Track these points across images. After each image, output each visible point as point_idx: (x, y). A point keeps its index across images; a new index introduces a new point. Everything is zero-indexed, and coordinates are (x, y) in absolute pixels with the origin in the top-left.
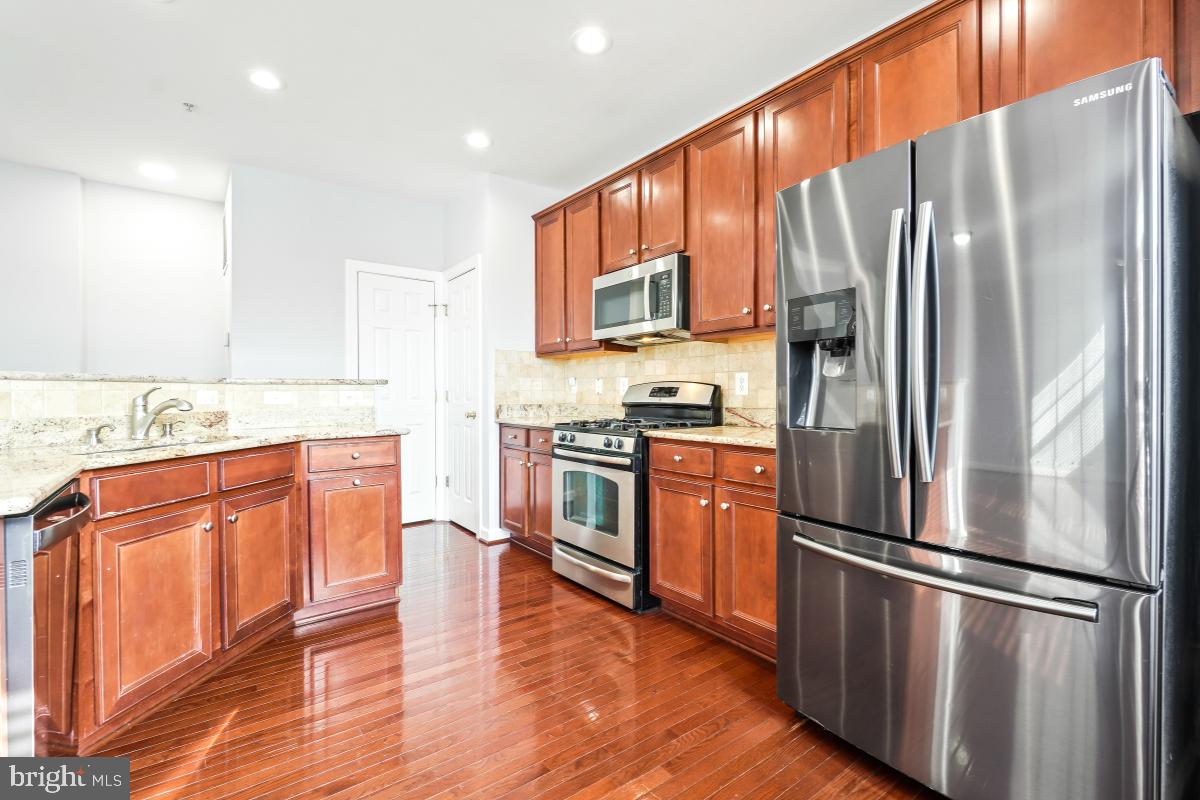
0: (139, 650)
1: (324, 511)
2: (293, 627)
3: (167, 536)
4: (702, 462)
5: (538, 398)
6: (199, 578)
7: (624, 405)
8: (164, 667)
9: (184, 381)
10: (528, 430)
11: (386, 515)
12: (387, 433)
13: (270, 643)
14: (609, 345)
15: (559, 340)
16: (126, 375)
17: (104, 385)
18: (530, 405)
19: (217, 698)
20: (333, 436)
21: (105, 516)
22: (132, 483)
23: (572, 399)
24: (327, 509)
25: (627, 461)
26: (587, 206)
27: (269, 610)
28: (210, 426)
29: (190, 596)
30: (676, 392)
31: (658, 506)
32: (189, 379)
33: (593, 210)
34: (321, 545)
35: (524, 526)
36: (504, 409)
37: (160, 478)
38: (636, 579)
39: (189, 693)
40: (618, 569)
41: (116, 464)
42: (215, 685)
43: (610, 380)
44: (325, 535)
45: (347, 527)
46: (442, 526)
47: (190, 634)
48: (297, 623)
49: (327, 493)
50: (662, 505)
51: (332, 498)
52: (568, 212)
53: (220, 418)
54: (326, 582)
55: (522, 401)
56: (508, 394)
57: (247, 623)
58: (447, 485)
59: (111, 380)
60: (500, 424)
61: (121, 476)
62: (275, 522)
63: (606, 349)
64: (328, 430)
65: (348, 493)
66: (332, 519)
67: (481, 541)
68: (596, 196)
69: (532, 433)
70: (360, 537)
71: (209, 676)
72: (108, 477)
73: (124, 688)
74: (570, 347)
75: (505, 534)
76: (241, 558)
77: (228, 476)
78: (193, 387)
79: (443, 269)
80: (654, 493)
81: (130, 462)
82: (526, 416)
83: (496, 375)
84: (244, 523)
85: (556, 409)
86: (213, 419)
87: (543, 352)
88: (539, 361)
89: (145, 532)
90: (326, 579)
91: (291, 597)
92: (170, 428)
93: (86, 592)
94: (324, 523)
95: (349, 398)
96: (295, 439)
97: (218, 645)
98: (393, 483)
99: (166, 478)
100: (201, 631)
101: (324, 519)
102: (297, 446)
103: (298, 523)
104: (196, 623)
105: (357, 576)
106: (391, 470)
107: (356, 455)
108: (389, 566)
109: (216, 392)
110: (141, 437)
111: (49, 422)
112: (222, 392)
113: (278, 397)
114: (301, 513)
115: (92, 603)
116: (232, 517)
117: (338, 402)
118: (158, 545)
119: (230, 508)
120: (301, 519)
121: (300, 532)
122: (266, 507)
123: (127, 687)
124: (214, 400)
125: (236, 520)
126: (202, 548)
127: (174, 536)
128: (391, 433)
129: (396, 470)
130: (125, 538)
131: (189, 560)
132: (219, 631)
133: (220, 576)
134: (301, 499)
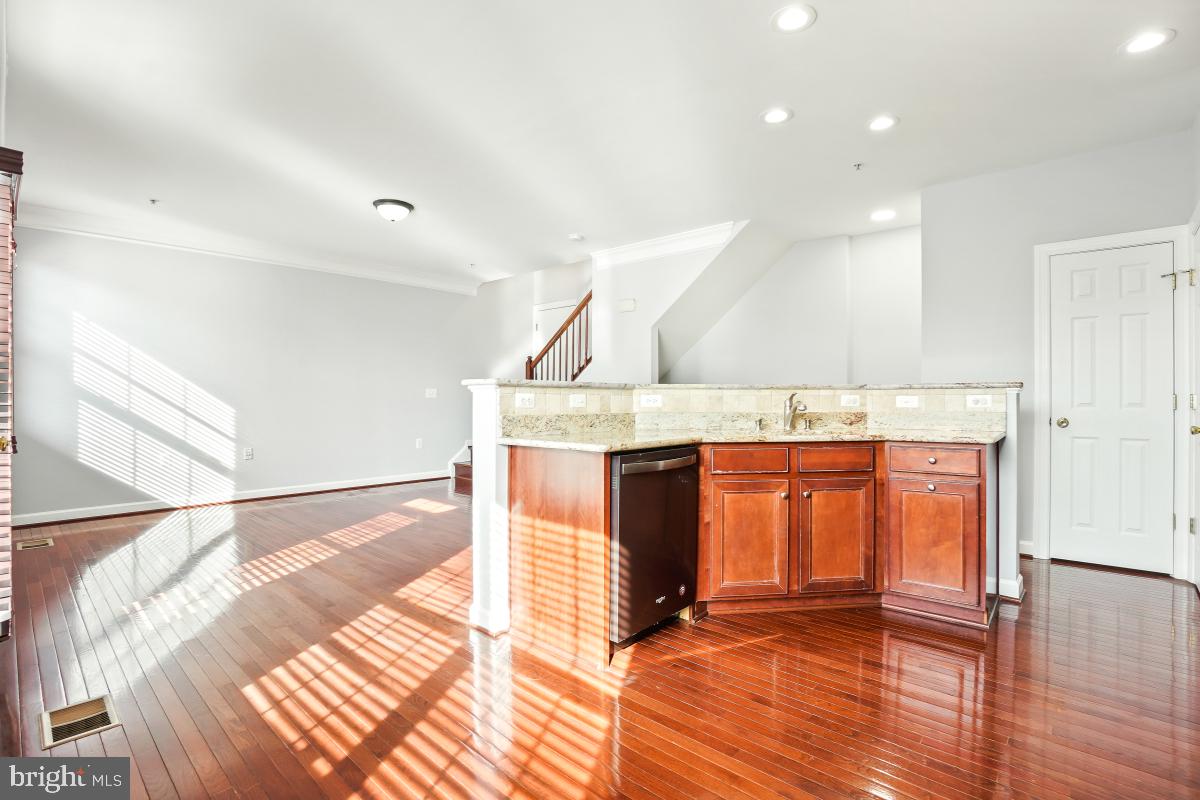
0: (735, 563)
1: (901, 509)
2: (880, 608)
3: (755, 495)
6: (778, 531)
8: (752, 582)
9: (830, 388)
11: (964, 530)
16: (786, 385)
17: (774, 391)
19: (785, 623)
20: (909, 439)
21: (716, 472)
22: (732, 455)
24: (904, 508)
27: (842, 579)
28: (851, 424)
29: (772, 541)
32: (835, 385)
34: (897, 540)
37: (751, 454)
39: (778, 613)
44: (901, 533)
45: (923, 530)
46: (1184, 588)
47: (771, 568)
48: (884, 605)
49: (904, 493)
51: (908, 497)
53: (860, 418)
54: (902, 577)
57: (820, 580)
58: (1191, 530)
59: (778, 388)
61: (726, 449)
62: (851, 506)
65: (924, 496)
66: (908, 518)
70: (936, 543)
71: (795, 609)
72: (719, 449)
73: (725, 583)
76: (816, 529)
77: (802, 460)
78: (839, 392)
84: (819, 500)
86: (853, 418)
89: (740, 488)
90: (901, 573)
91: (866, 577)
92: (810, 423)
93: (708, 516)
94: (901, 521)
95: (977, 402)
96: (871, 439)
97: (795, 587)
98: (973, 496)
99: (755, 455)
100: (779, 570)
101: (901, 517)
102: (880, 445)
103: (878, 514)
104: (776, 564)
105: (932, 582)
106: (976, 482)
107: (932, 460)
108: (967, 584)
109: (858, 397)
110: (788, 428)
111: (740, 415)
112: (864, 397)
113: (908, 401)
114: (883, 507)
115: (708, 523)
116: (805, 494)
117: (965, 406)
118: (749, 499)
119: (805, 486)
120: (881, 512)
121: (882, 523)
122: (840, 494)
123: (727, 583)
124: (855, 403)
125: (810, 496)
126: (781, 510)
127: (760, 496)
128: (969, 441)
129: (978, 482)
130: (727, 489)
131: (771, 516)
132: (794, 578)
133: (797, 535)
134: (883, 494)
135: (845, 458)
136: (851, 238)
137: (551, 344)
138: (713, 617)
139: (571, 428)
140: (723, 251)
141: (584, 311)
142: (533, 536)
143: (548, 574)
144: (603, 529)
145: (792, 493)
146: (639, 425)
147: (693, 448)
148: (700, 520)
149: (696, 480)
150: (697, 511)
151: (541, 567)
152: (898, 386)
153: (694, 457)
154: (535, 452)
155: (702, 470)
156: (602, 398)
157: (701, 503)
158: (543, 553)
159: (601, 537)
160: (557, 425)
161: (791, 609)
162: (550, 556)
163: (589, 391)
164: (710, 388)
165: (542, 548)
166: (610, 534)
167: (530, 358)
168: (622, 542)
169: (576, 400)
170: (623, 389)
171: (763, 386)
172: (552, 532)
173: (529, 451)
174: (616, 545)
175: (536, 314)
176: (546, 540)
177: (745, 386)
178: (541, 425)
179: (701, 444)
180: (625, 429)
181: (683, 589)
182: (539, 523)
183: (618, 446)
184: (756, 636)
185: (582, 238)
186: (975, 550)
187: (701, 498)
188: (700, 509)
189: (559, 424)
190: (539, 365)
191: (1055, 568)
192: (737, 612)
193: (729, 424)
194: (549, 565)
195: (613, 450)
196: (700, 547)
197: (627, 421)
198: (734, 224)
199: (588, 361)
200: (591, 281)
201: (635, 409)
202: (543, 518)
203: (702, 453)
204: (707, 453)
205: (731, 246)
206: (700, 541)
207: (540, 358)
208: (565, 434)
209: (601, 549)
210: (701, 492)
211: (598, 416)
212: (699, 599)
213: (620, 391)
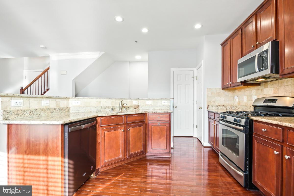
0: (109, 154)
2: (146, 157)
3: (115, 131)
4: (276, 133)
5: (222, 103)
6: (121, 141)
7: (253, 106)
8: (114, 158)
9: (131, 99)
10: (215, 113)
11: (166, 134)
12: (166, 112)
13: (140, 159)
14: (245, 83)
15: (228, 83)
16: (119, 98)
17: (116, 100)
18: (220, 105)
19: (124, 168)
20: (154, 112)
21: (102, 126)
22: (107, 120)
23: (236, 104)
24: (152, 130)
25: (242, 128)
26: (237, 35)
27: (138, 152)
28: (136, 109)
29: (119, 145)
30: (276, 101)
31: (256, 149)
33: (239, 36)
34: (151, 139)
35: (213, 144)
36: (210, 106)
37: (113, 119)
38: (245, 176)
39: (121, 165)
40: (240, 170)
41: (104, 116)
42: (126, 166)
43: (250, 97)
44: (152, 136)
45: (157, 135)
46: (195, 139)
47: (119, 153)
48: (147, 156)
50: (258, 149)
51: (153, 127)
52: (231, 39)
53: (138, 107)
54: (152, 148)
55: (216, 104)
56: (211, 102)
57: (132, 153)
58: (197, 127)
59: (117, 99)
60: (209, 111)
61: (106, 118)
62: (140, 131)
63: (244, 85)
64: (153, 111)
65: (157, 127)
66: (153, 133)
67: (202, 146)
68: (240, 30)
69: (216, 114)
70: (160, 138)
71: (125, 163)
72: (103, 118)
73: (105, 161)
74: (232, 86)
75: (209, 145)
76: (131, 139)
77: (128, 120)
78: (133, 100)
79: (195, 67)
80: (255, 143)
81: (106, 116)
82: (218, 109)
83: (207, 96)
84: (132, 131)
85: (230, 107)
86: (136, 107)
87: (224, 88)
88: (223, 91)
89: (110, 130)
90: (152, 147)
91: (144, 150)
92: (126, 109)
93: (99, 140)
94: (152, 133)
95: (164, 103)
96: (145, 112)
97: (126, 157)
98: (168, 125)
99: (114, 119)
100: (122, 153)
101: (152, 132)
102: (146, 114)
103: (146, 132)
104: (121, 151)
105: (159, 148)
106: (168, 122)
107: (159, 117)
108: (167, 148)
109: (137, 101)
110: (120, 110)
111: (107, 107)
112: (138, 101)
113: (149, 102)
114: (147, 130)
115: (100, 142)
116: (129, 129)
117: (162, 104)
118: (113, 133)
119: (128, 127)
120: (147, 132)
121: (147, 135)
122: (137, 128)
123: (106, 161)
124: (136, 103)
125: (130, 130)
126: (122, 135)
127: (116, 132)
128: (167, 112)
129: (169, 122)
130: (106, 131)
131: (119, 137)
132: (126, 154)
133: (126, 142)
134: (147, 127)
135: (138, 118)
136: (129, 62)
137: (32, 83)
138: (101, 172)
139: (43, 114)
140: (97, 60)
141: (46, 73)
142: (23, 163)
143: (31, 178)
144: (60, 155)
145: (125, 129)
146: (72, 111)
147: (94, 119)
148: (97, 142)
149: (96, 130)
150: (96, 139)
151: (27, 176)
152: (147, 99)
153: (95, 122)
154: (23, 126)
155: (97, 125)
156: (57, 102)
157: (97, 136)
158: (28, 170)
159: (60, 159)
160: (36, 114)
161: (124, 163)
162: (32, 170)
163: (51, 99)
164: (97, 99)
165: (27, 168)
166: (63, 156)
167: (22, 88)
168: (69, 158)
169: (45, 103)
170: (66, 99)
171: (113, 98)
172: (33, 160)
173: (19, 126)
174: (67, 160)
175: (25, 73)
176: (30, 164)
177: (108, 98)
178: (27, 113)
179: (97, 117)
180: (66, 113)
181: (92, 167)
182: (26, 157)
183: (67, 121)
184: (117, 176)
185: (46, 48)
186: (169, 138)
187: (97, 134)
188: (97, 138)
189: (36, 113)
190: (26, 91)
191: (175, 138)
192: (109, 168)
193: (103, 110)
194: (31, 174)
195: (65, 123)
196: (97, 151)
197: (67, 110)
198: (100, 53)
199: (48, 90)
200: (49, 64)
201: (70, 106)
202: (28, 154)
203: (97, 120)
204: (99, 120)
205: (100, 58)
206: (97, 149)
207: (27, 88)
208: (40, 116)
209: (60, 163)
210: (97, 133)
211: (55, 109)
212: (97, 168)
213: (64, 99)
